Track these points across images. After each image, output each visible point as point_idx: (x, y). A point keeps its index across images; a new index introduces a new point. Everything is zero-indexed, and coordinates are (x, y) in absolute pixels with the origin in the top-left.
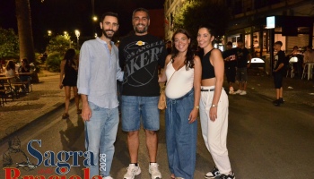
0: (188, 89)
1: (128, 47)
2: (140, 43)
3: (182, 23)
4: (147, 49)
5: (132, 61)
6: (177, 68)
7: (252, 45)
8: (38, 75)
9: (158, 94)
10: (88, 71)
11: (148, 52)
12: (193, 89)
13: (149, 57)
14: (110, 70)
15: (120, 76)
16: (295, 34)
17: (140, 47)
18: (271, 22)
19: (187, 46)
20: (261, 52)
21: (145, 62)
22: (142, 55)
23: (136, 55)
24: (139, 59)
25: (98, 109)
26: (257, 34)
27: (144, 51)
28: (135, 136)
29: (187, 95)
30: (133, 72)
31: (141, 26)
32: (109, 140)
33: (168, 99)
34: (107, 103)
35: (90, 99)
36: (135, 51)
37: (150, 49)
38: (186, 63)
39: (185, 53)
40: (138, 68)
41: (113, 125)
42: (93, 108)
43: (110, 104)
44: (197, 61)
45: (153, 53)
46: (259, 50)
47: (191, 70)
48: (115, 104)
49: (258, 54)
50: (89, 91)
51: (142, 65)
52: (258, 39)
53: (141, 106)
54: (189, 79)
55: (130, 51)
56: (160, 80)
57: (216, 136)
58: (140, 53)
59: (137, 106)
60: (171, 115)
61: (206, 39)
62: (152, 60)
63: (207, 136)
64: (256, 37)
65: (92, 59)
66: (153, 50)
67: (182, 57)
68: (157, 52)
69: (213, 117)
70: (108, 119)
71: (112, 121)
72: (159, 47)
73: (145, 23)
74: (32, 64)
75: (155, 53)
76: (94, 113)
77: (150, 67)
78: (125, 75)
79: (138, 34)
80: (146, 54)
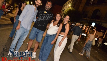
0: (55, 33)
1: (41, 12)
2: (45, 12)
3: (66, 13)
4: (46, 15)
5: (40, 17)
6: (54, 25)
7: (85, 29)
8: (13, 11)
9: (44, 31)
10: (25, 14)
11: (47, 16)
12: (56, 34)
13: (46, 18)
14: (32, 17)
15: (35, 20)
16: (100, 31)
17: (45, 13)
18: (93, 25)
19: (59, 19)
20: (87, 33)
21: (44, 19)
22: (44, 16)
23: (42, 15)
24: (43, 17)
25: (23, 27)
26: (88, 27)
27: (45, 15)
28: (32, 41)
29: (53, 35)
30: (39, 20)
31: (48, 7)
32: (22, 39)
33: (47, 34)
34: (26, 27)
35: (21, 23)
36: (43, 14)
37: (48, 15)
38: (57, 25)
39: (58, 21)
40: (41, 20)
41: (25, 35)
42: (21, 27)
43: (27, 28)
44: (61, 25)
45: (48, 17)
46: (87, 32)
47: (58, 28)
48: (29, 29)
49: (86, 33)
50: (22, 20)
51: (43, 20)
52: (88, 28)
53: (38, 32)
54: (56, 30)
55: (41, 13)
56: (47, 27)
57: (58, 52)
58: (44, 15)
59: (36, 32)
60: (46, 39)
61: (67, 20)
62: (47, 19)
63: (55, 51)
64: (87, 27)
65: (28, 11)
66: (48, 16)
67: (57, 22)
68: (50, 17)
69: (60, 45)
70: (25, 32)
71: (26, 33)
72: (51, 16)
73: (49, 6)
74: (12, 6)
75: (49, 17)
76: (21, 28)
77: (46, 21)
78: (37, 20)
79: (46, 9)
80: (46, 16)
